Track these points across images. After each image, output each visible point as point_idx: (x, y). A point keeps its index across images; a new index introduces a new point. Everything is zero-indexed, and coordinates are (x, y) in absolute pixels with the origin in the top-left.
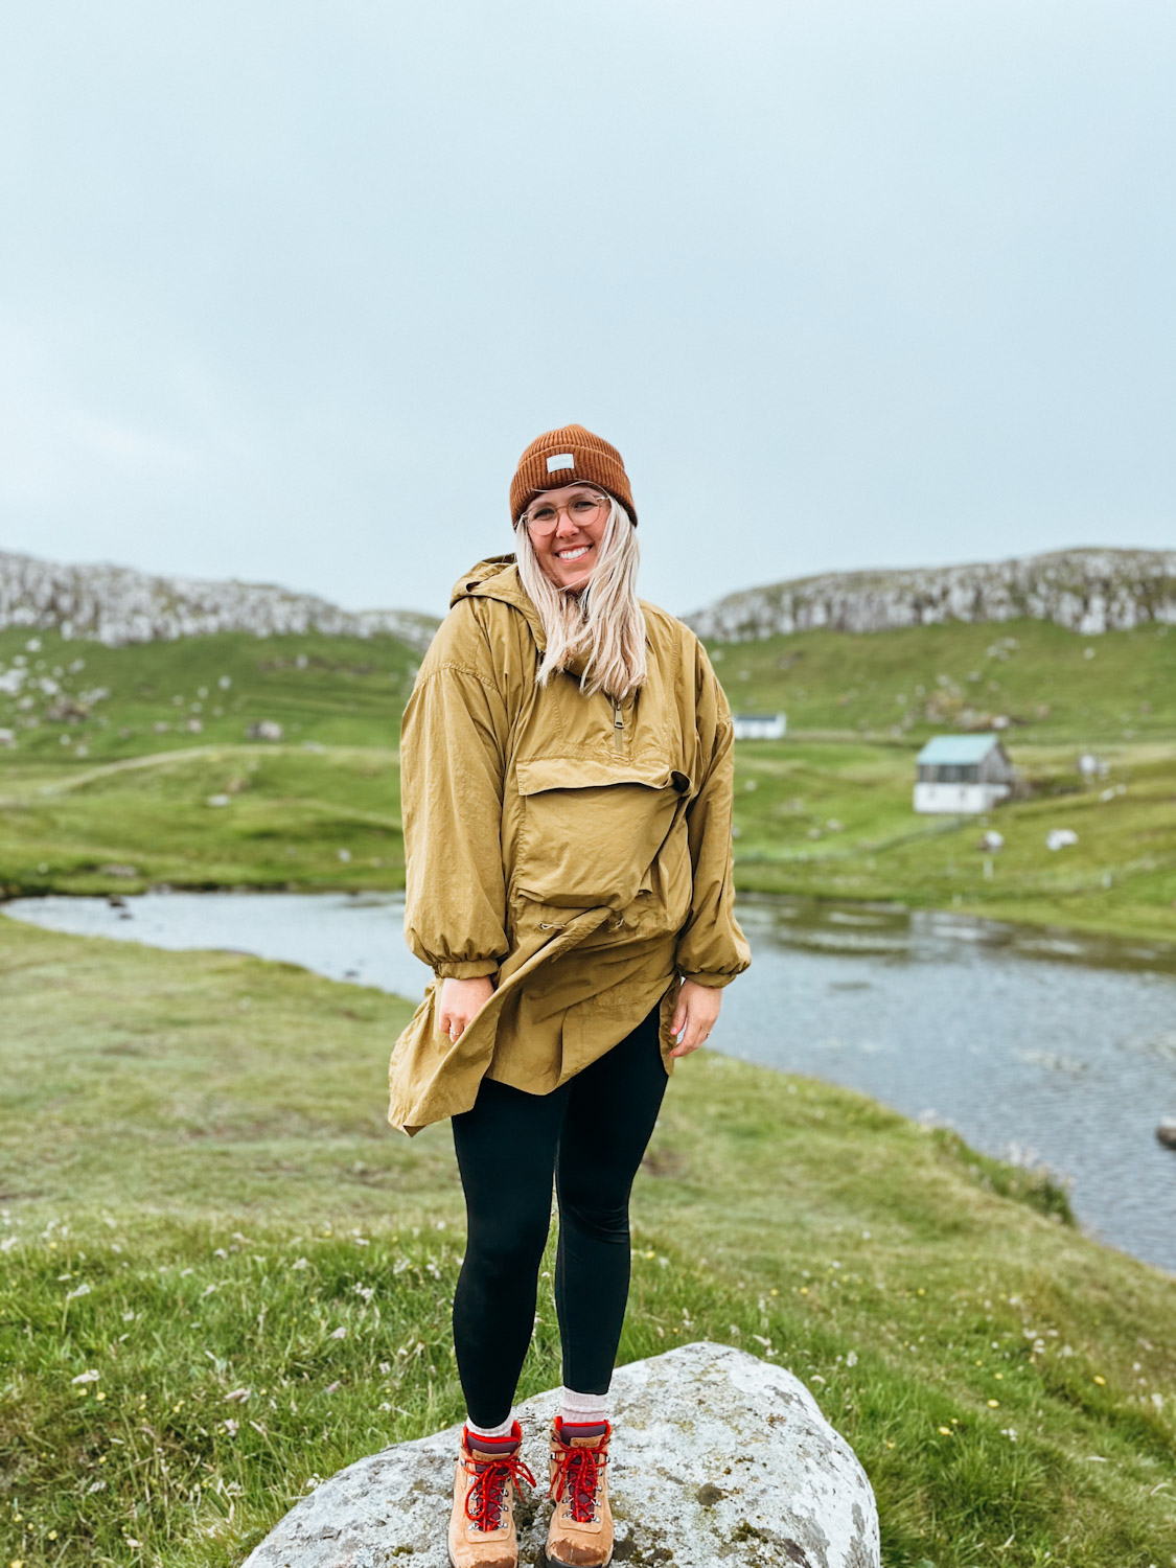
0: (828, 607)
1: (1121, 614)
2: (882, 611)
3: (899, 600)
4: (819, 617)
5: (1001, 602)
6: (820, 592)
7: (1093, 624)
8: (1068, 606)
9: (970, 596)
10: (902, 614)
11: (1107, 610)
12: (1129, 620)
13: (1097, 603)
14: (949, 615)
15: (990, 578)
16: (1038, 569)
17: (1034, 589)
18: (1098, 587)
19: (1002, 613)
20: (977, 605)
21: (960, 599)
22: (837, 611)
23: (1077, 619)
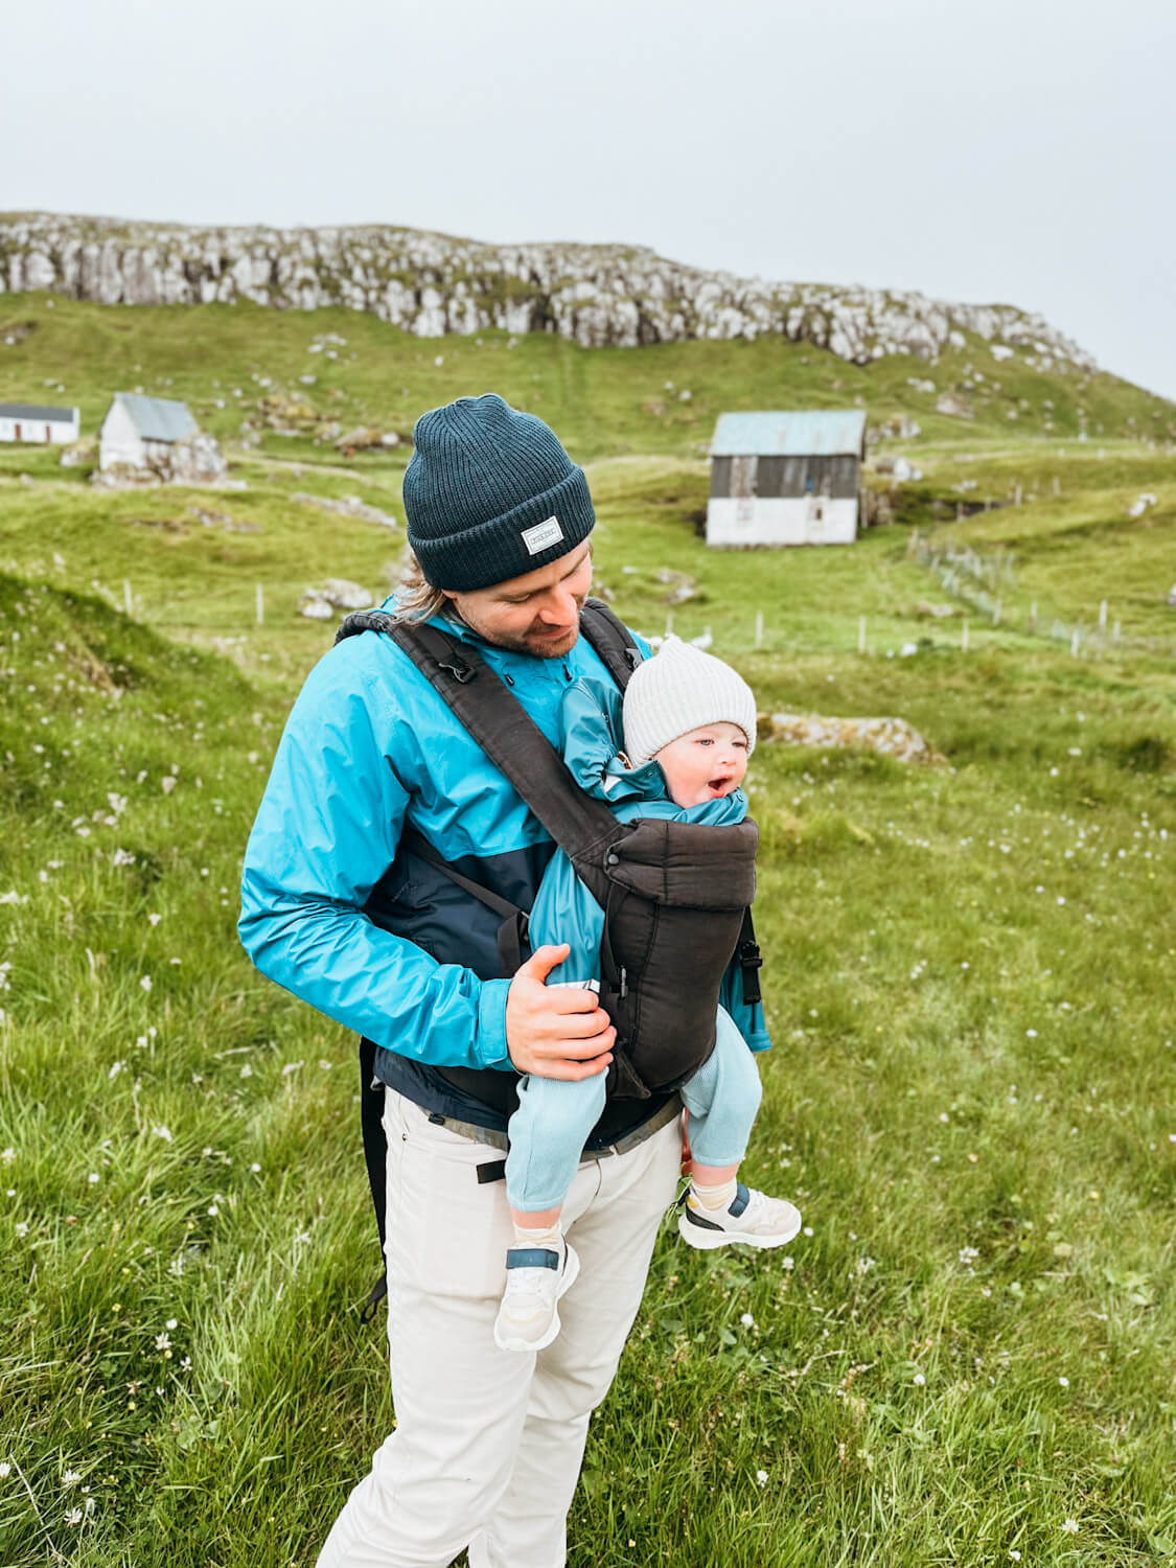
0: (55, 259)
1: (461, 315)
2: (141, 277)
3: (164, 263)
4: (43, 273)
5: (306, 283)
6: (40, 236)
7: (429, 325)
8: (397, 299)
9: (264, 269)
10: (173, 285)
11: (445, 308)
12: (470, 326)
13: (431, 298)
14: (235, 292)
15: (287, 250)
16: (347, 245)
17: (347, 272)
18: (429, 278)
19: (311, 299)
20: (274, 282)
21: (249, 274)
22: (71, 270)
23: (411, 318)
